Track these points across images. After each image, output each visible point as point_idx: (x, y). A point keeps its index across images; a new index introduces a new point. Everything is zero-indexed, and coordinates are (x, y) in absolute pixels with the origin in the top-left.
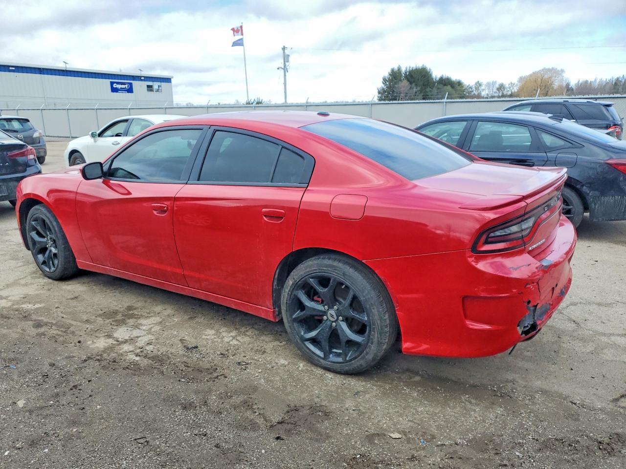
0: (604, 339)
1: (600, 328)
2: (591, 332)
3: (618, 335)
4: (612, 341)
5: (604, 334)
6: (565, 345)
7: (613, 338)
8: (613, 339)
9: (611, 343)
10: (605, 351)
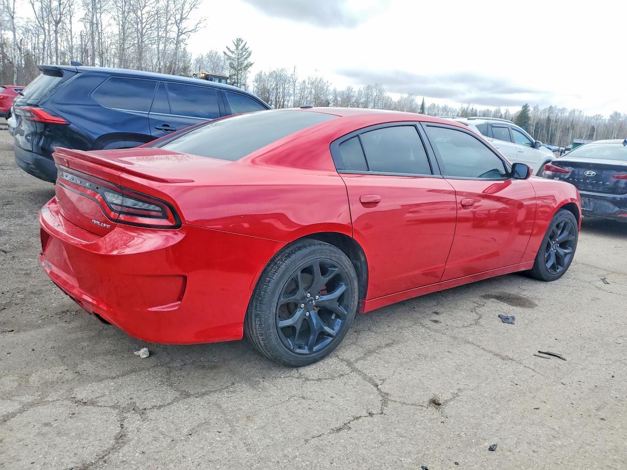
0: (27, 398)
1: (44, 412)
2: (50, 399)
3: (14, 415)
4: (14, 400)
5: (32, 405)
6: (62, 368)
7: (17, 406)
8: (16, 404)
9: (16, 398)
10: (16, 384)
